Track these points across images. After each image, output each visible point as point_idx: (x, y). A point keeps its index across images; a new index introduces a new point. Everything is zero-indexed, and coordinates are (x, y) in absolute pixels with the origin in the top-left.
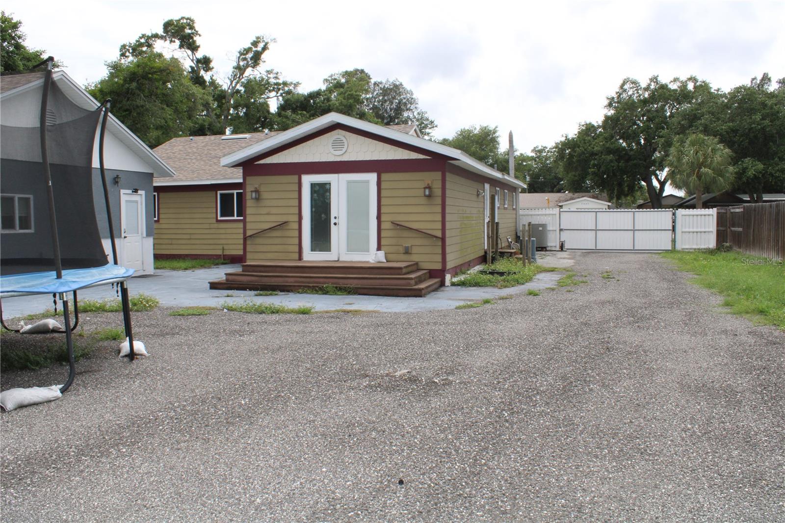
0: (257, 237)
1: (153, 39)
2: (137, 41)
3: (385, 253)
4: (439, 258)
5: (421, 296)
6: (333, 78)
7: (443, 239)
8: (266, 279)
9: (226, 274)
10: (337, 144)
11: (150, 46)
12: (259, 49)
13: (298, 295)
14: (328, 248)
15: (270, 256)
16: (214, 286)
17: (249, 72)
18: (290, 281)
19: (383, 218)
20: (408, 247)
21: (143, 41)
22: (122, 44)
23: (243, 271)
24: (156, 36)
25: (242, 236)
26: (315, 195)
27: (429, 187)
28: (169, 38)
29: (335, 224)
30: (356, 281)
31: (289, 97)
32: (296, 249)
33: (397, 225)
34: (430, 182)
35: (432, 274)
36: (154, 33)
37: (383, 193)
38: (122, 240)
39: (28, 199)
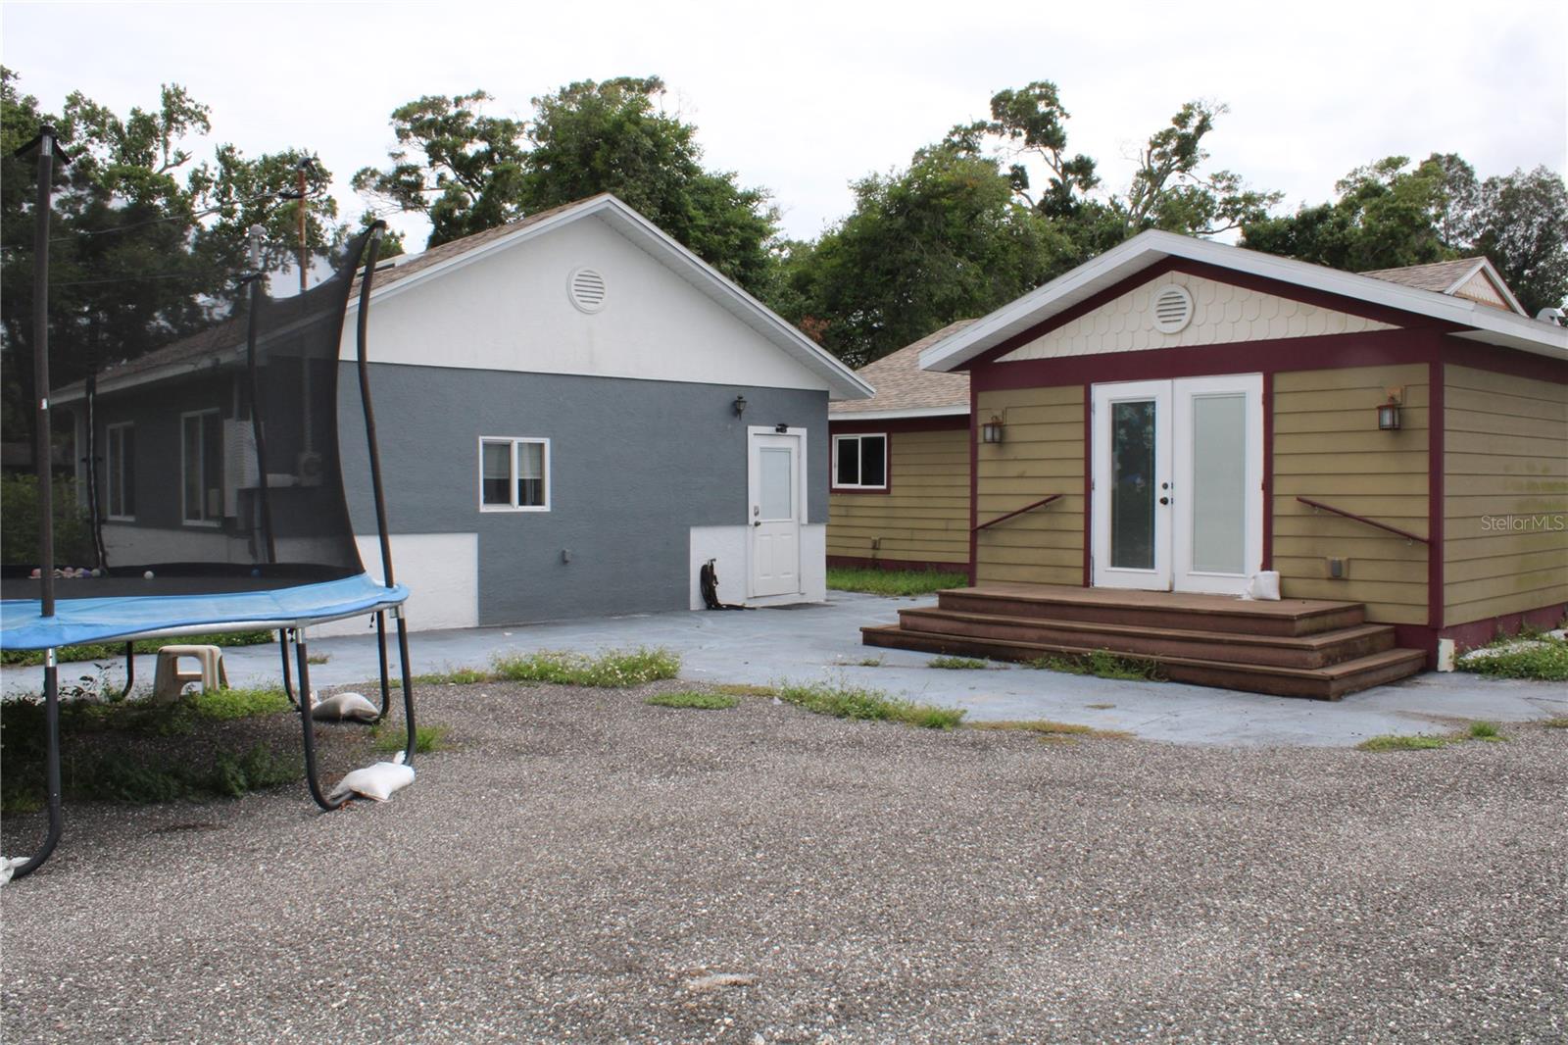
0: (999, 529)
1: (977, 133)
2: (946, 141)
3: (1281, 577)
4: (1422, 595)
5: (1326, 698)
6: (1358, 176)
7: (1434, 545)
8: (977, 629)
9: (902, 613)
10: (1170, 307)
11: (971, 148)
12: (1190, 130)
13: (1031, 673)
14: (1146, 560)
15: (1024, 574)
16: (872, 637)
17: (1172, 180)
18: (1029, 639)
19: (1279, 487)
20: (1340, 562)
21: (956, 139)
22: (917, 150)
23: (941, 607)
24: (981, 126)
25: (967, 525)
26: (1122, 431)
27: (1394, 406)
28: (1009, 128)
29: (1164, 501)
30: (1173, 646)
31: (1256, 226)
32: (1078, 559)
33: (1313, 507)
34: (1397, 393)
35: (1401, 635)
36: (977, 121)
37: (1279, 425)
38: (750, 529)
39: (541, 446)
